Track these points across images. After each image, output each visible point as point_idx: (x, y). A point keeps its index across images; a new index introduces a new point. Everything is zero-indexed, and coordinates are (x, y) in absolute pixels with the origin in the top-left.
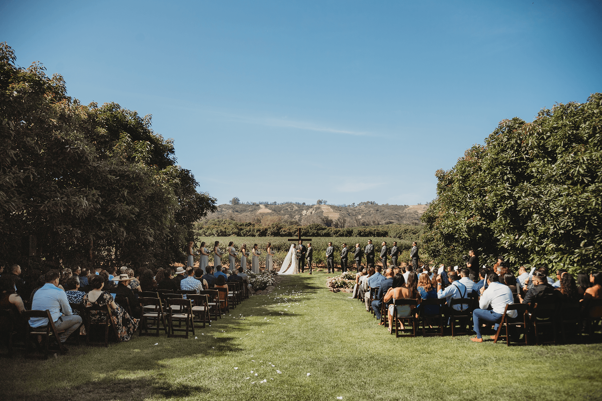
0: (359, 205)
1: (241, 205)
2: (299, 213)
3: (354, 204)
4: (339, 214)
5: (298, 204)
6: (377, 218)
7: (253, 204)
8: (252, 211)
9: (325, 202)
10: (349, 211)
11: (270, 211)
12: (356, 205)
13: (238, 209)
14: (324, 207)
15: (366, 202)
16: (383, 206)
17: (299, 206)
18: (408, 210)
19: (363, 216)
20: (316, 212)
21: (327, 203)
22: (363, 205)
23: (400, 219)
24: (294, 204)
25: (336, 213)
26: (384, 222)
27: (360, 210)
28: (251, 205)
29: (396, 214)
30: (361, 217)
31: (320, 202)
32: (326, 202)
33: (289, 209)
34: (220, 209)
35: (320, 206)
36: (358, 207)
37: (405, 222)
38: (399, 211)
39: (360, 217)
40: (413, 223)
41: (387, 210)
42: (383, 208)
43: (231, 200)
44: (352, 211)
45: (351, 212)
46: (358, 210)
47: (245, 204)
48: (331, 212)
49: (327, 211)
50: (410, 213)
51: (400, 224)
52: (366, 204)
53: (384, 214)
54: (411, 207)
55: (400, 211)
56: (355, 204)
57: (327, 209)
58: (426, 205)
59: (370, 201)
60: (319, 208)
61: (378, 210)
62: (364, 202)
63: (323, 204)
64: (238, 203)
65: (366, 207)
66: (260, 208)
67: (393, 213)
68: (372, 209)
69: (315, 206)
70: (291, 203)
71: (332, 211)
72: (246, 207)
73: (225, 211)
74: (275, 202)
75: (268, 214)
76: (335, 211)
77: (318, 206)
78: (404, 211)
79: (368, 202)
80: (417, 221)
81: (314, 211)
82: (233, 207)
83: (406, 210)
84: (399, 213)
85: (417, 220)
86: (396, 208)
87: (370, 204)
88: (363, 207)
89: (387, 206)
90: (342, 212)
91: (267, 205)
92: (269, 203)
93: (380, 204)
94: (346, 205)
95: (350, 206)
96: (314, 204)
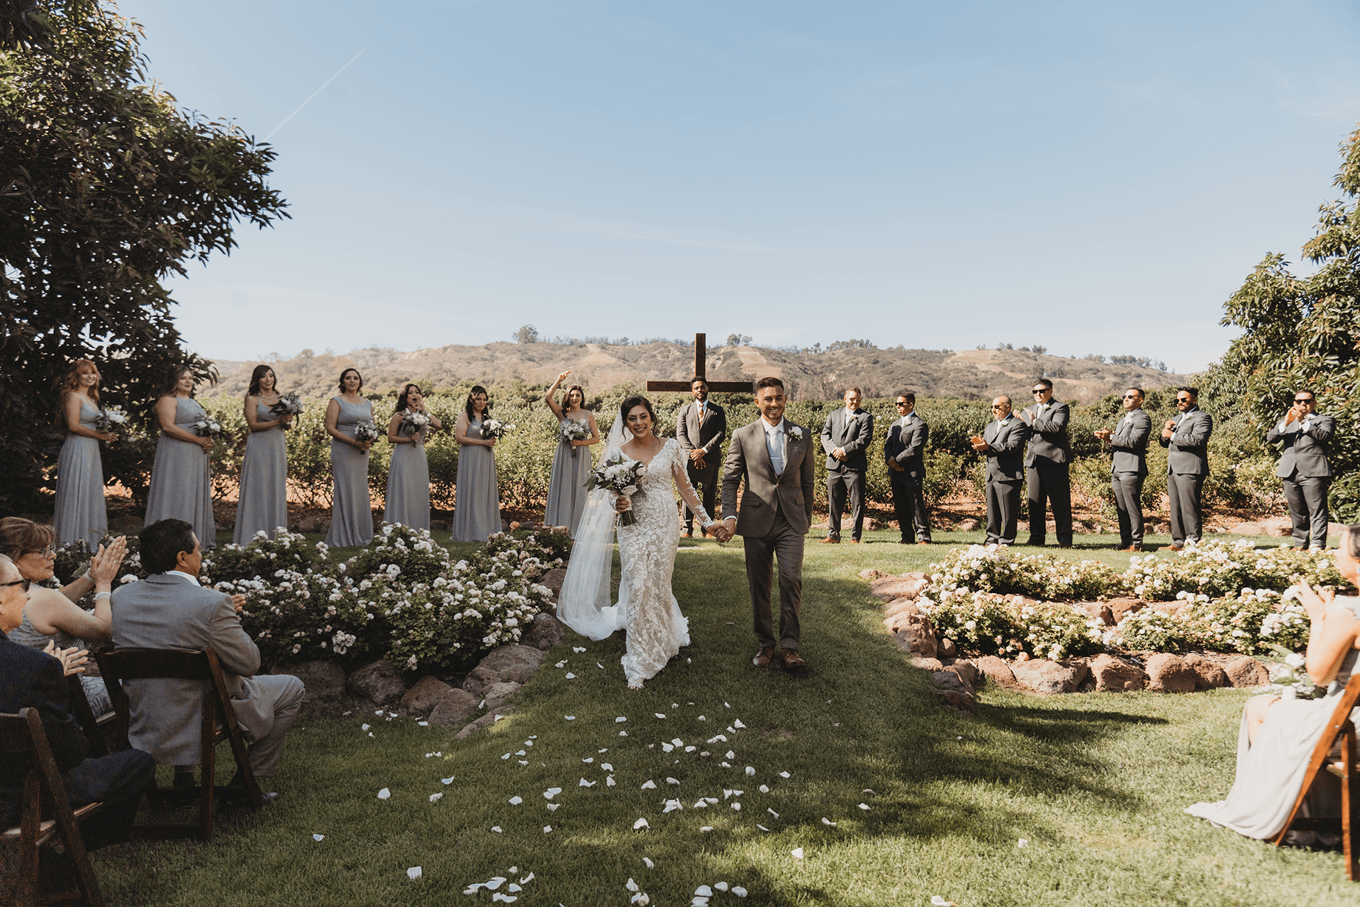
0: (830, 348)
1: (541, 343)
2: (683, 367)
3: (818, 345)
4: (780, 369)
5: (682, 344)
6: (875, 380)
7: (572, 343)
8: (568, 359)
9: (747, 340)
10: (806, 363)
11: (613, 360)
12: (823, 348)
13: (534, 354)
14: (743, 353)
15: (848, 340)
16: (890, 351)
17: (685, 349)
18: (953, 362)
19: (839, 376)
20: (725, 364)
21: (752, 343)
22: (841, 348)
23: (931, 384)
24: (672, 345)
25: (773, 368)
26: (891, 391)
27: (832, 360)
28: (564, 345)
29: (922, 373)
30: (834, 378)
31: (735, 340)
32: (751, 339)
33: (659, 357)
34: (490, 353)
35: (735, 350)
36: (829, 354)
37: (943, 392)
38: (930, 364)
39: (832, 378)
40: (965, 395)
41: (898, 363)
42: (890, 356)
43: (517, 330)
44: (812, 363)
45: (810, 366)
46: (827, 361)
47: (551, 341)
48: (761, 365)
49: (751, 362)
50: (958, 371)
51: (930, 397)
52: (848, 346)
53: (892, 372)
54: (959, 355)
55: (933, 366)
56: (821, 347)
57: (752, 358)
58: (999, 350)
59: (858, 339)
60: (732, 354)
61: (877, 362)
62: (843, 343)
63: (742, 344)
64: (533, 341)
65: (847, 353)
66: (588, 351)
67: (914, 370)
68: (863, 359)
69: (722, 351)
70: (664, 342)
71: (765, 361)
72: (553, 350)
73: (503, 359)
74: (625, 339)
75: (608, 365)
76: (771, 362)
77: (729, 349)
78: (943, 365)
79: (853, 342)
80: (974, 391)
81: (719, 363)
82: (522, 348)
83: (948, 363)
84: (930, 369)
85: (975, 387)
86: (923, 356)
87: (857, 346)
88: (839, 353)
89: (900, 353)
90: (789, 366)
91: (604, 346)
92: (610, 341)
93: (883, 346)
94: (799, 349)
95: (807, 350)
96: (719, 344)
